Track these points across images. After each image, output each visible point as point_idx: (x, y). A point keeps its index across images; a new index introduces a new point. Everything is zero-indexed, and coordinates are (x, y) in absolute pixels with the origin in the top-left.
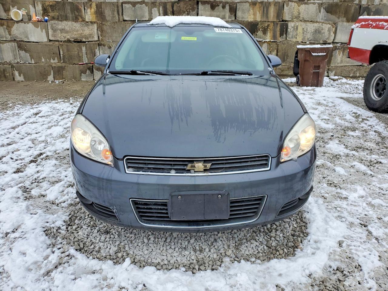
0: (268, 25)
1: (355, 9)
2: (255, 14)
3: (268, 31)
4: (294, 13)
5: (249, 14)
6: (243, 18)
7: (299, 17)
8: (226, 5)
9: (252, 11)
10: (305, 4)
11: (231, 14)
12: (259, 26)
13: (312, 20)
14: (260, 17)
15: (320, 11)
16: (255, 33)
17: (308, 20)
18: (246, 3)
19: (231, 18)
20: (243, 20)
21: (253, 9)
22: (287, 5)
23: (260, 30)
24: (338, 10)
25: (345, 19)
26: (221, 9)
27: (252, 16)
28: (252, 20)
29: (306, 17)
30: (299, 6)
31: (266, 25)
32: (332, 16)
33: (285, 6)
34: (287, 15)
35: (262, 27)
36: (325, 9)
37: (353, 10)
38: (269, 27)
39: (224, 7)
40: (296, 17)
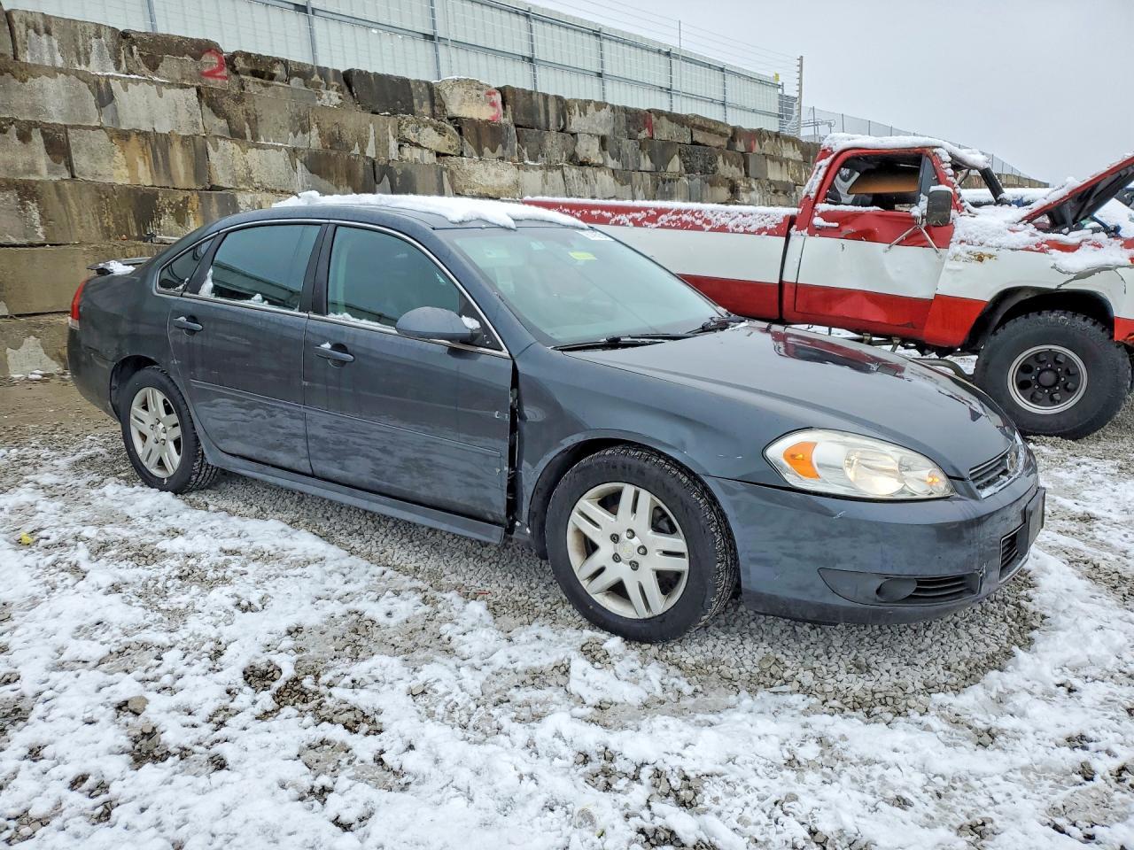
0: (186, 200)
1: (365, 168)
2: (131, 166)
3: (188, 214)
4: (237, 168)
5: (113, 164)
6: (96, 174)
7: (252, 179)
8: (30, 129)
9: (120, 155)
10: (257, 148)
11: (55, 161)
12: (162, 201)
13: (283, 189)
14: (149, 174)
15: (295, 168)
16: (152, 220)
17: (273, 187)
18: (98, 131)
19: (56, 174)
20: (99, 179)
21: (123, 150)
22: (216, 148)
23: (165, 213)
24: (332, 169)
25: (350, 189)
26: (17, 142)
27: (126, 172)
28: (127, 182)
29: (269, 182)
30: (245, 152)
31: (181, 199)
32: (323, 181)
33: (210, 149)
34: (220, 173)
35: (170, 203)
36: (304, 163)
37: (361, 172)
38: (189, 205)
39: (24, 137)
40: (244, 181)
